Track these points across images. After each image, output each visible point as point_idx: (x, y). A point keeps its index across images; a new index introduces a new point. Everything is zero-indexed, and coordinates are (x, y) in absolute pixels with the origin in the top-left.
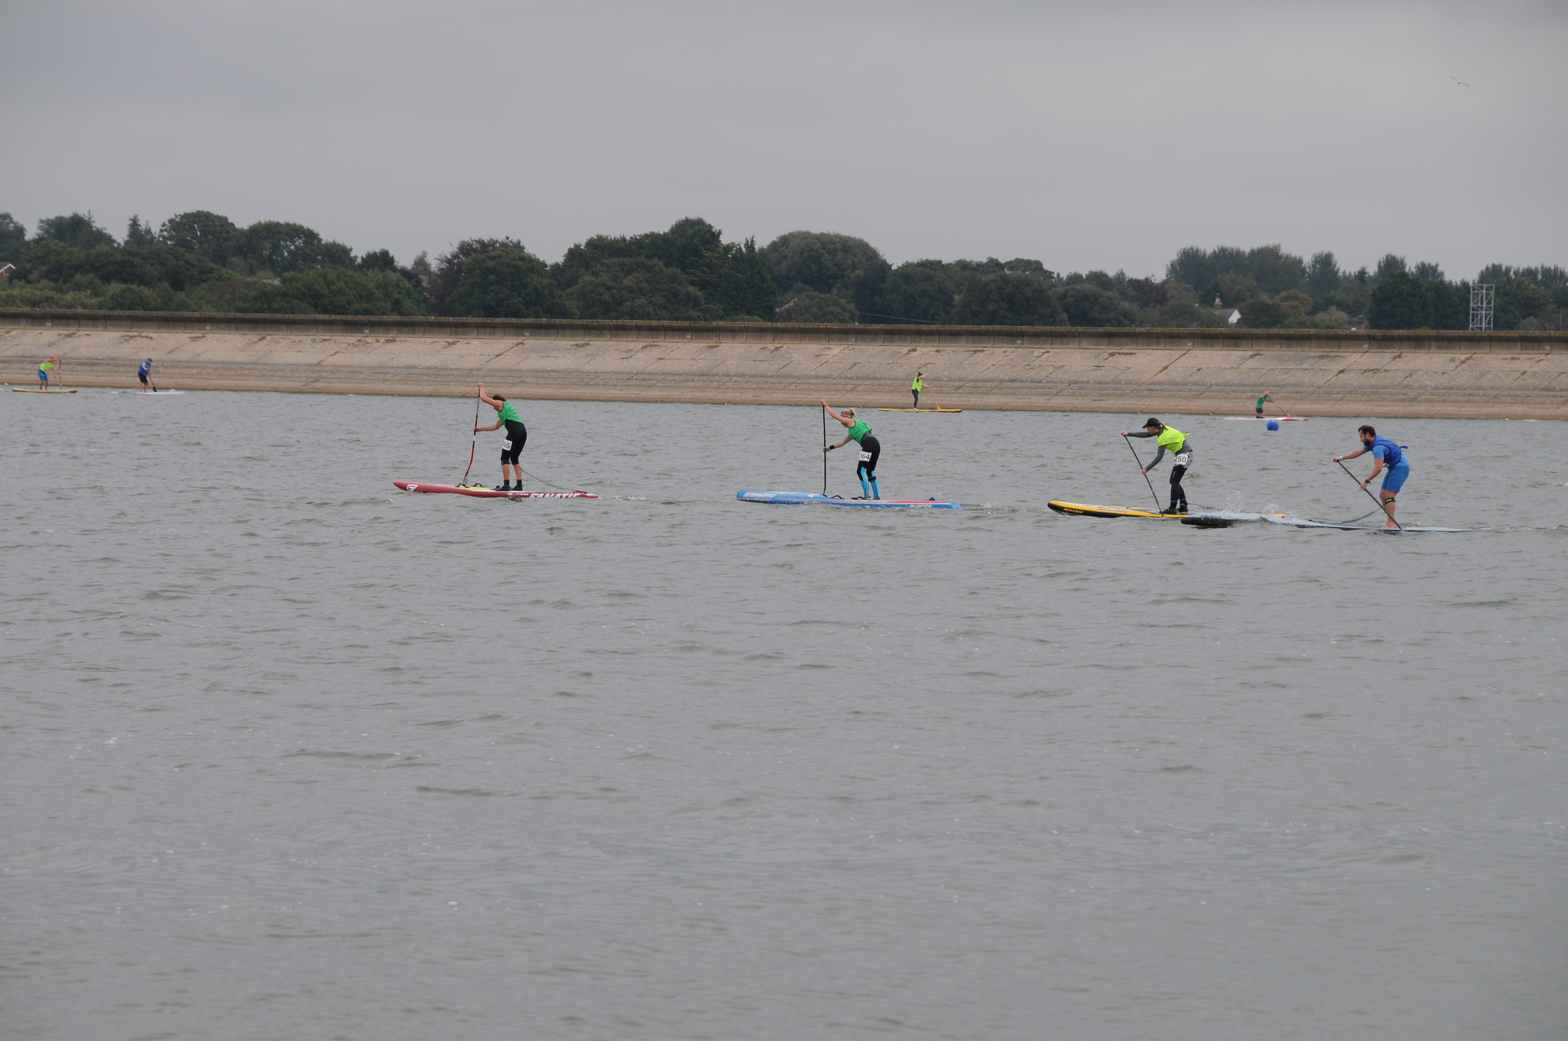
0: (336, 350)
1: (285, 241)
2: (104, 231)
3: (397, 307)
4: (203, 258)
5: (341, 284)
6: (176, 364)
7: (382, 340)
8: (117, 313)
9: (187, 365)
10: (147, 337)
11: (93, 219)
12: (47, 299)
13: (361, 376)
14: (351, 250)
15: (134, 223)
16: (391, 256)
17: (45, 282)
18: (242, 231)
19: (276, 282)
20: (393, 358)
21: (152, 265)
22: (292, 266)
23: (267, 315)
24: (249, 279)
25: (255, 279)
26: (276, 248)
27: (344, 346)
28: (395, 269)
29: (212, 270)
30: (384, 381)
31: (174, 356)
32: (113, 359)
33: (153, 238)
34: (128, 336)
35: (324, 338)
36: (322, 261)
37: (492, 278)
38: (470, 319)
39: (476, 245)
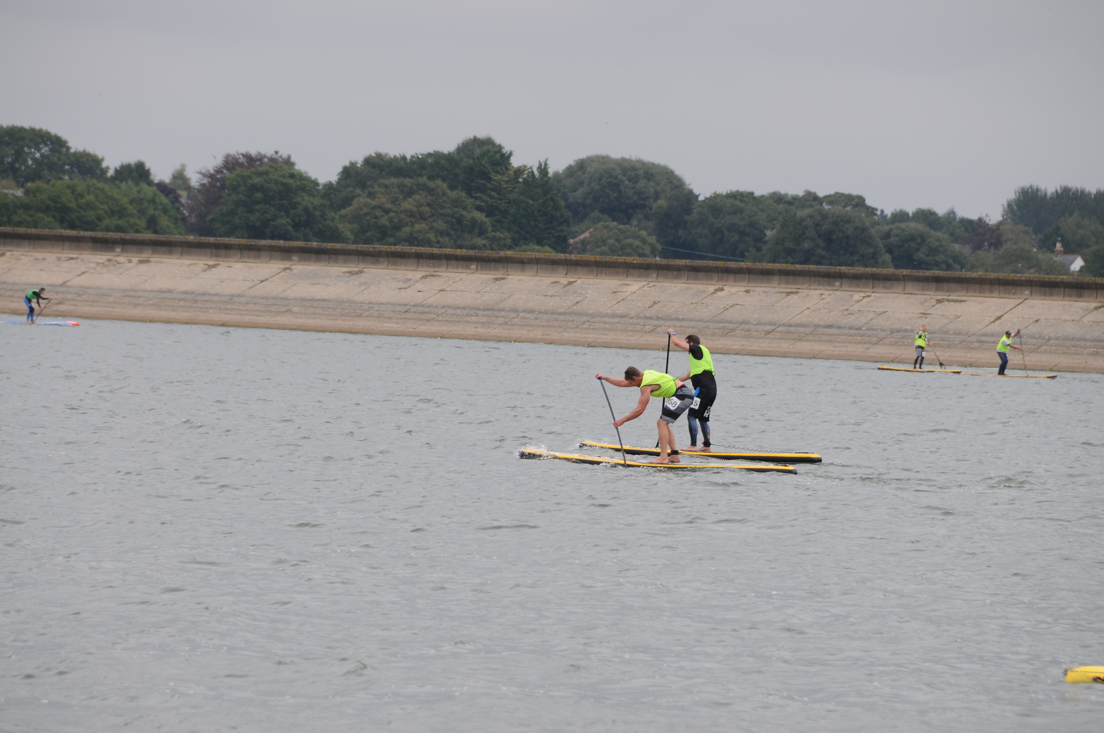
0: (84, 270)
1: (29, 148)
5: (90, 198)
7: (135, 260)
13: (111, 299)
14: (102, 160)
19: (19, 193)
26: (19, 155)
27: (93, 265)
28: (150, 183)
30: (136, 305)
36: (70, 172)
37: (259, 195)
38: (232, 240)
39: (242, 160)
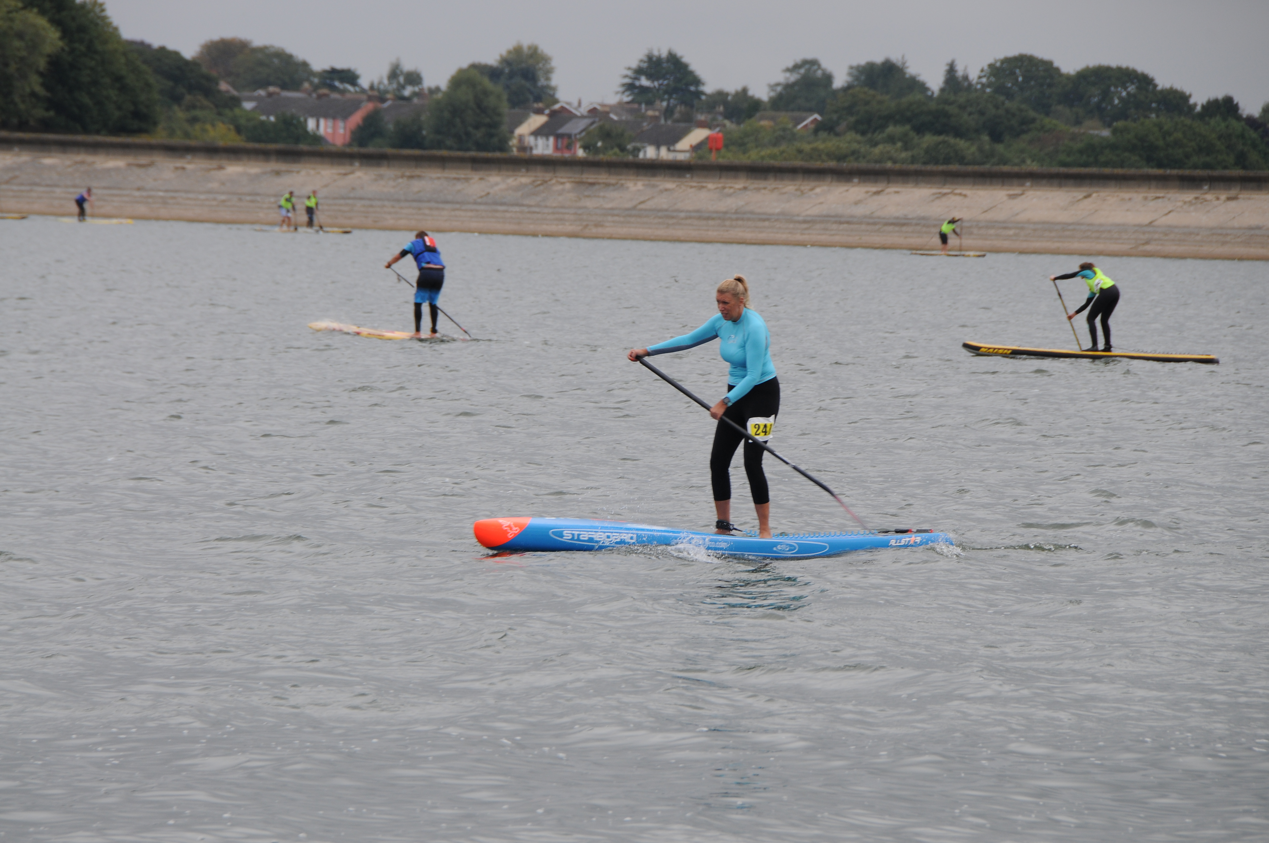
2: (918, 79)
3: (1241, 160)
4: (1023, 106)
6: (992, 224)
8: (929, 168)
9: (1004, 225)
10: (960, 194)
11: (907, 64)
12: (853, 153)
15: (951, 69)
16: (1235, 102)
17: (851, 135)
18: (1068, 77)
20: (1234, 218)
21: (970, 114)
22: (1123, 114)
23: (1094, 170)
24: (1075, 130)
25: (1082, 131)
29: (1033, 120)
31: (990, 216)
32: (924, 218)
33: (970, 85)
34: (940, 193)
35: (1158, 195)
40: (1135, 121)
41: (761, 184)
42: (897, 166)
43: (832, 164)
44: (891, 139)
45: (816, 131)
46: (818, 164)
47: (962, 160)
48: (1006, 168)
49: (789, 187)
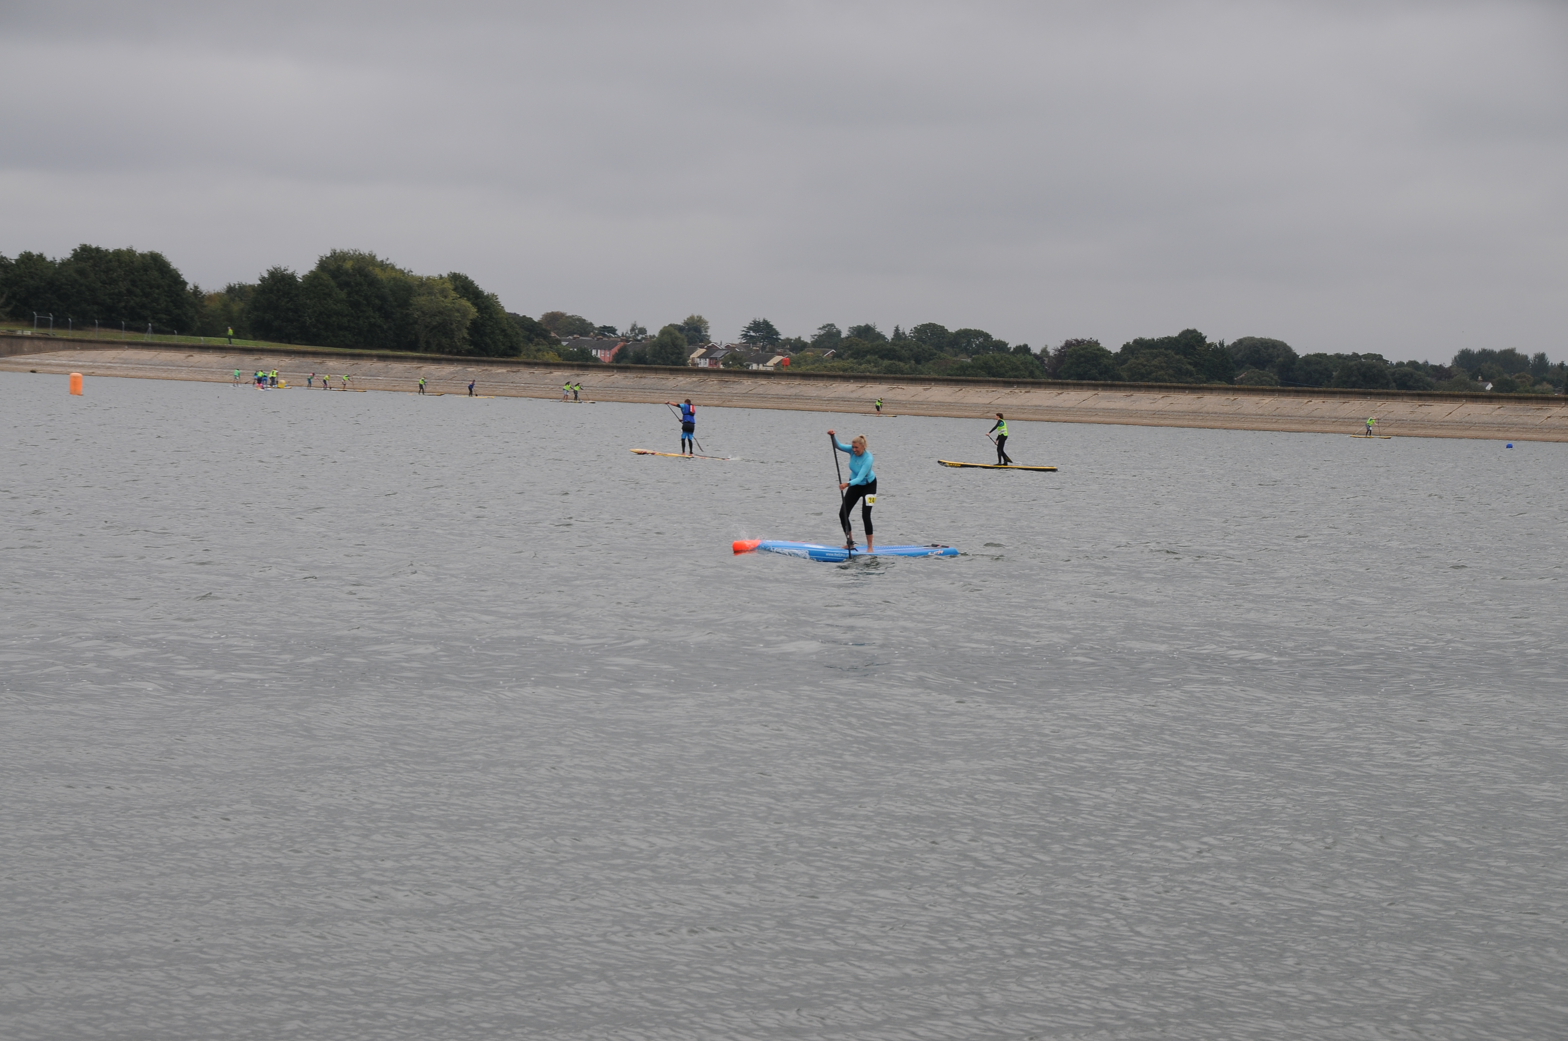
0: (999, 396)
1: (974, 339)
2: (881, 333)
3: (1032, 374)
4: (931, 347)
5: (1003, 362)
6: (916, 402)
7: (1023, 391)
8: (886, 375)
9: (921, 403)
10: (902, 388)
11: (876, 327)
12: (851, 368)
14: (1008, 344)
15: (897, 329)
16: (1029, 347)
17: (851, 360)
18: (952, 334)
19: (969, 360)
20: (1029, 401)
21: (906, 350)
22: (976, 352)
23: (964, 378)
24: (955, 359)
25: (958, 359)
26: (969, 343)
27: (1003, 394)
28: (1030, 354)
29: (935, 354)
30: (1023, 413)
31: (914, 399)
33: (906, 337)
34: (892, 387)
35: (993, 390)
36: (993, 350)
37: (1082, 359)
38: (1069, 381)
39: (1074, 342)
40: (982, 355)
41: (807, 382)
42: (871, 375)
43: (841, 373)
44: (869, 362)
45: (833, 358)
46: (834, 373)
47: (902, 372)
48: (922, 376)
49: (821, 384)
